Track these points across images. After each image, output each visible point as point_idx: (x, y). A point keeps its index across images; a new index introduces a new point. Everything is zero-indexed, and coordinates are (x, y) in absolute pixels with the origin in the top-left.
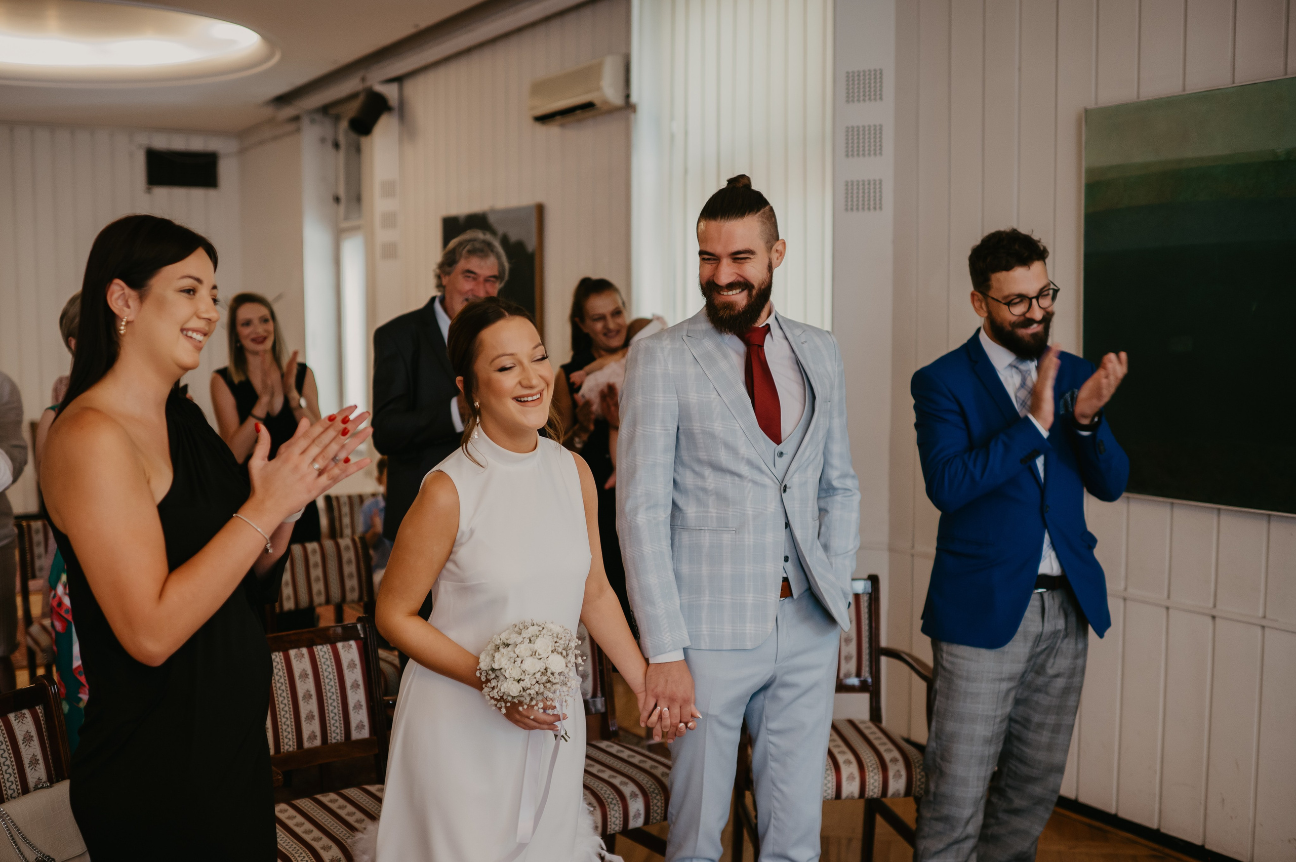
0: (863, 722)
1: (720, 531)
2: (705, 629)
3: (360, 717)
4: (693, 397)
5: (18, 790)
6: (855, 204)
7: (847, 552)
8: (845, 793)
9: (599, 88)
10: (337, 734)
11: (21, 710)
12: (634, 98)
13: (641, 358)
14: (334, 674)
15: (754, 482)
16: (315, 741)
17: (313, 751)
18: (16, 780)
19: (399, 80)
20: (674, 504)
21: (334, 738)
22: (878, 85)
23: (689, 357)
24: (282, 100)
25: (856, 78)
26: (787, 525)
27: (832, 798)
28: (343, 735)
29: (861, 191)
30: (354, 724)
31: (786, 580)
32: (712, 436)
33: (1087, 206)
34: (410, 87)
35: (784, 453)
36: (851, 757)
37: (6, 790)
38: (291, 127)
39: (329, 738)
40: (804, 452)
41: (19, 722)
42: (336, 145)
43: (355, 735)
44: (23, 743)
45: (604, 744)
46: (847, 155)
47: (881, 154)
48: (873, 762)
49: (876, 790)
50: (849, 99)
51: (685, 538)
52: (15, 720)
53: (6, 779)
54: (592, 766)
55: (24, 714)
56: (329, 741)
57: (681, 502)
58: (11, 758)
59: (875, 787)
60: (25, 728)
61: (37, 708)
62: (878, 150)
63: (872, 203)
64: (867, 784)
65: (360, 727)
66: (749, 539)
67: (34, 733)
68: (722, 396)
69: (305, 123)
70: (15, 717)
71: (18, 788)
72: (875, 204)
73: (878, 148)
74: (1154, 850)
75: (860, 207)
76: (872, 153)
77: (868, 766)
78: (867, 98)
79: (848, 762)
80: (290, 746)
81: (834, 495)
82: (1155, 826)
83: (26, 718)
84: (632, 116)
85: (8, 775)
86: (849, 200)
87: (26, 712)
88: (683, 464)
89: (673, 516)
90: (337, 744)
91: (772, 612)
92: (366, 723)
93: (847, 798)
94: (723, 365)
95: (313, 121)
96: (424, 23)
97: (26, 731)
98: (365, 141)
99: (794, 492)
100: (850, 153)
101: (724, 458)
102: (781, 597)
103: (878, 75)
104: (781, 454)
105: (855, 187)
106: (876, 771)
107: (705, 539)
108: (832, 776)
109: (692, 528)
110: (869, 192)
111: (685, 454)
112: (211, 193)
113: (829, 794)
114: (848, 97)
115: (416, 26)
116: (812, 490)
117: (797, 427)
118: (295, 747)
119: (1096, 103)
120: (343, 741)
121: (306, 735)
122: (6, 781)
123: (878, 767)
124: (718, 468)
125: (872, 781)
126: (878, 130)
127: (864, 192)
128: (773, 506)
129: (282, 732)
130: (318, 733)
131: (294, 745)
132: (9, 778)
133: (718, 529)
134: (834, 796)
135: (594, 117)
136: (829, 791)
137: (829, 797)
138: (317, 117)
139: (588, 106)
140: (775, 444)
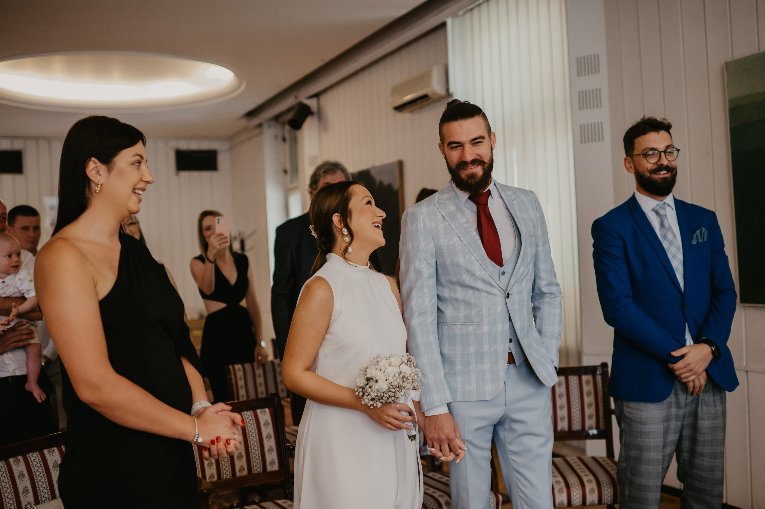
0: (602, 458)
1: (467, 325)
2: (459, 388)
3: (272, 457)
4: (443, 242)
5: (49, 497)
6: (587, 138)
7: (554, 335)
8: (588, 501)
9: (430, 86)
10: (258, 467)
11: (52, 447)
12: (452, 90)
13: (409, 219)
14: (255, 429)
15: (487, 292)
16: (244, 472)
17: (242, 478)
18: (48, 491)
19: (317, 95)
20: (439, 309)
21: (256, 470)
22: (597, 64)
23: (439, 217)
24: (251, 114)
25: (583, 61)
26: (510, 319)
27: (580, 505)
28: (262, 468)
29: (590, 130)
30: (268, 461)
31: (510, 354)
32: (458, 265)
33: (730, 123)
34: (324, 99)
35: (505, 272)
36: (591, 477)
37: (41, 497)
38: (257, 131)
39: (253, 470)
40: (518, 271)
41: (50, 455)
42: (284, 140)
43: (269, 468)
44: (53, 468)
45: (431, 474)
46: (580, 109)
47: (601, 106)
48: (607, 480)
49: (609, 499)
50: (579, 74)
51: (446, 330)
52: (48, 454)
53: (41, 491)
54: (429, 489)
55: (54, 450)
56: (253, 472)
57: (442, 308)
58: (45, 477)
59: (609, 497)
60: (54, 459)
61: (62, 446)
62: (599, 104)
63: (597, 137)
64: (603, 495)
65: (273, 463)
66: (486, 329)
68: (462, 239)
69: (265, 128)
70: (48, 452)
71: (49, 496)
72: (599, 137)
73: (599, 102)
75: (590, 140)
76: (595, 106)
77: (603, 483)
78: (590, 72)
79: (590, 481)
80: (227, 475)
81: (544, 298)
83: (55, 452)
85: (43, 488)
86: (583, 136)
87: (55, 449)
88: (442, 285)
89: (438, 317)
90: (258, 474)
91: (502, 376)
92: (276, 460)
93: (590, 505)
94: (461, 219)
95: (270, 126)
97: (55, 461)
98: (299, 133)
99: (514, 297)
100: (582, 107)
101: (467, 279)
102: (508, 364)
103: (596, 58)
104: (504, 273)
105: (586, 128)
106: (608, 486)
107: (458, 330)
108: (579, 490)
109: (449, 323)
110: (595, 130)
111: (443, 279)
112: (214, 174)
113: (578, 502)
114: (578, 72)
115: (323, 60)
116: (526, 294)
117: (513, 255)
118: (231, 476)
119: (733, 57)
120: (262, 472)
121: (237, 468)
122: (41, 492)
123: (610, 484)
124: (464, 286)
125: (606, 493)
126: (598, 92)
127: (592, 130)
128: (500, 307)
129: (222, 466)
130: (245, 467)
131: (230, 475)
132: (43, 490)
133: (466, 323)
134: (581, 503)
135: (429, 104)
136: (578, 500)
137: (578, 504)
138: (273, 123)
139: (425, 97)
140: (499, 267)
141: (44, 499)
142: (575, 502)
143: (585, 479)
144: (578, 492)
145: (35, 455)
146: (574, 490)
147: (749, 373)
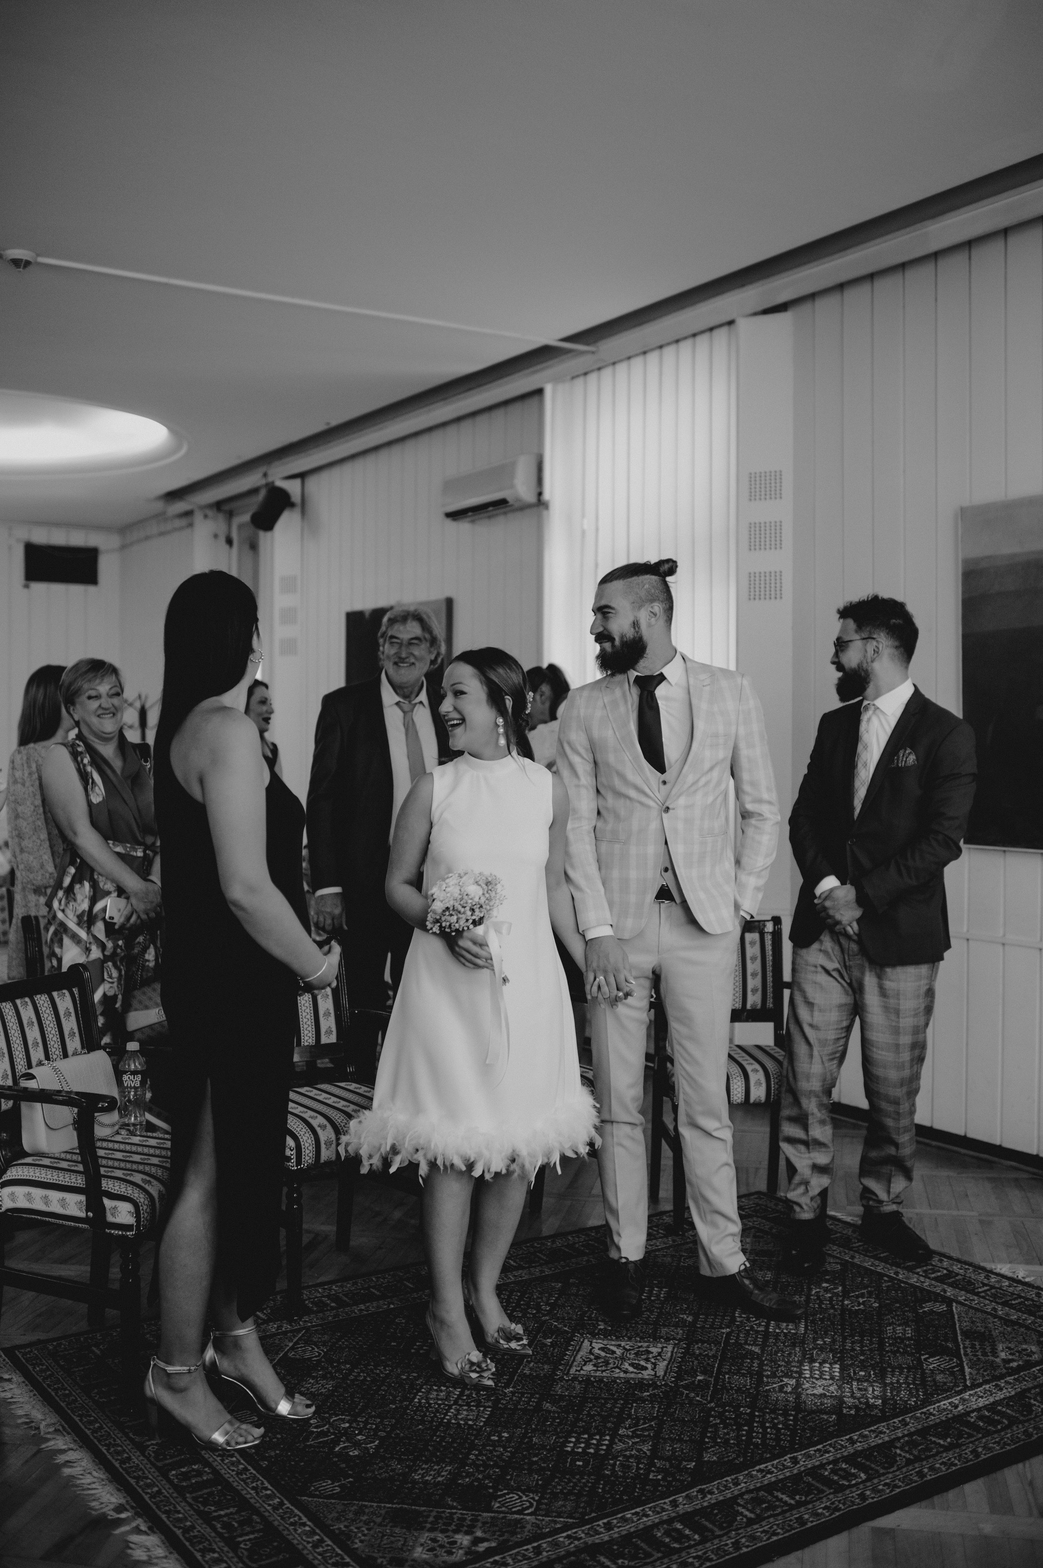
0: (769, 1044)
1: (613, 842)
3: (328, 1024)
4: (595, 734)
5: (61, 1054)
6: (757, 593)
8: (753, 1097)
9: (512, 486)
10: (309, 1037)
11: (62, 989)
12: (546, 496)
15: (640, 802)
18: (59, 1047)
19: (302, 476)
21: (307, 1041)
22: (778, 485)
23: (600, 703)
24: (173, 495)
25: (758, 479)
26: (666, 841)
27: (741, 1102)
28: (314, 1039)
29: (762, 582)
30: (323, 1030)
31: (665, 887)
32: (608, 765)
33: (964, 592)
34: (312, 483)
35: (667, 781)
36: (757, 1067)
38: (184, 522)
40: (685, 779)
41: (61, 999)
42: (229, 542)
43: (324, 1040)
44: (64, 1017)
47: (780, 547)
50: (751, 498)
52: (58, 998)
55: (65, 993)
58: (55, 1028)
61: (74, 989)
62: (778, 544)
63: (773, 593)
65: (329, 1032)
67: (72, 1010)
69: (198, 517)
70: (58, 995)
71: (60, 1052)
72: (775, 593)
73: (778, 542)
74: (1034, 1174)
75: (762, 597)
76: (773, 547)
78: (768, 497)
82: (1035, 1153)
83: (66, 996)
84: (545, 512)
86: (752, 590)
90: (309, 1047)
91: (646, 910)
92: (334, 1029)
93: (754, 1103)
94: (623, 708)
95: (206, 517)
96: (334, 423)
97: (66, 1007)
98: (265, 537)
99: (678, 812)
100: (752, 548)
103: (778, 477)
104: (665, 783)
105: (757, 578)
107: (603, 847)
108: (741, 1082)
110: (770, 583)
112: (91, 589)
114: (750, 496)
115: (328, 424)
116: (700, 810)
117: (681, 758)
119: (971, 502)
120: (314, 1044)
126: (778, 526)
127: (765, 583)
128: (654, 824)
132: (54, 1044)
133: (612, 840)
134: (743, 1100)
135: (505, 513)
136: (739, 1095)
137: (739, 1101)
138: (210, 513)
139: (501, 504)
140: (659, 774)
141: (55, 1057)
142: (735, 1098)
143: (749, 1068)
144: (739, 1084)
145: (43, 998)
146: (735, 1081)
147: (970, 942)
